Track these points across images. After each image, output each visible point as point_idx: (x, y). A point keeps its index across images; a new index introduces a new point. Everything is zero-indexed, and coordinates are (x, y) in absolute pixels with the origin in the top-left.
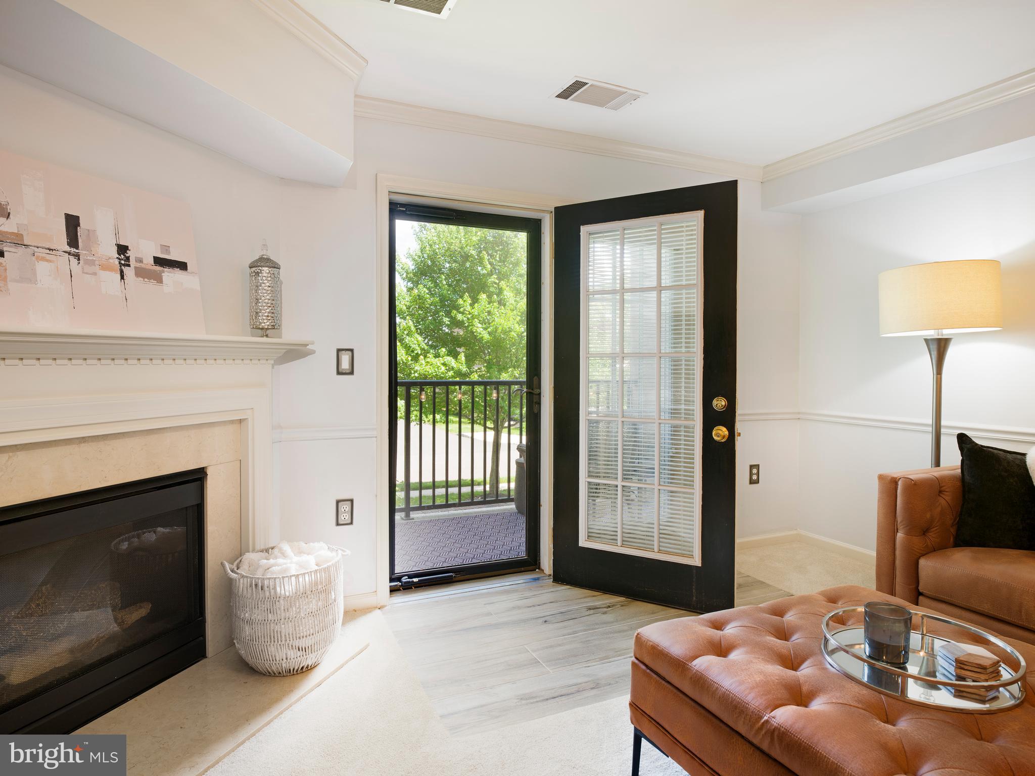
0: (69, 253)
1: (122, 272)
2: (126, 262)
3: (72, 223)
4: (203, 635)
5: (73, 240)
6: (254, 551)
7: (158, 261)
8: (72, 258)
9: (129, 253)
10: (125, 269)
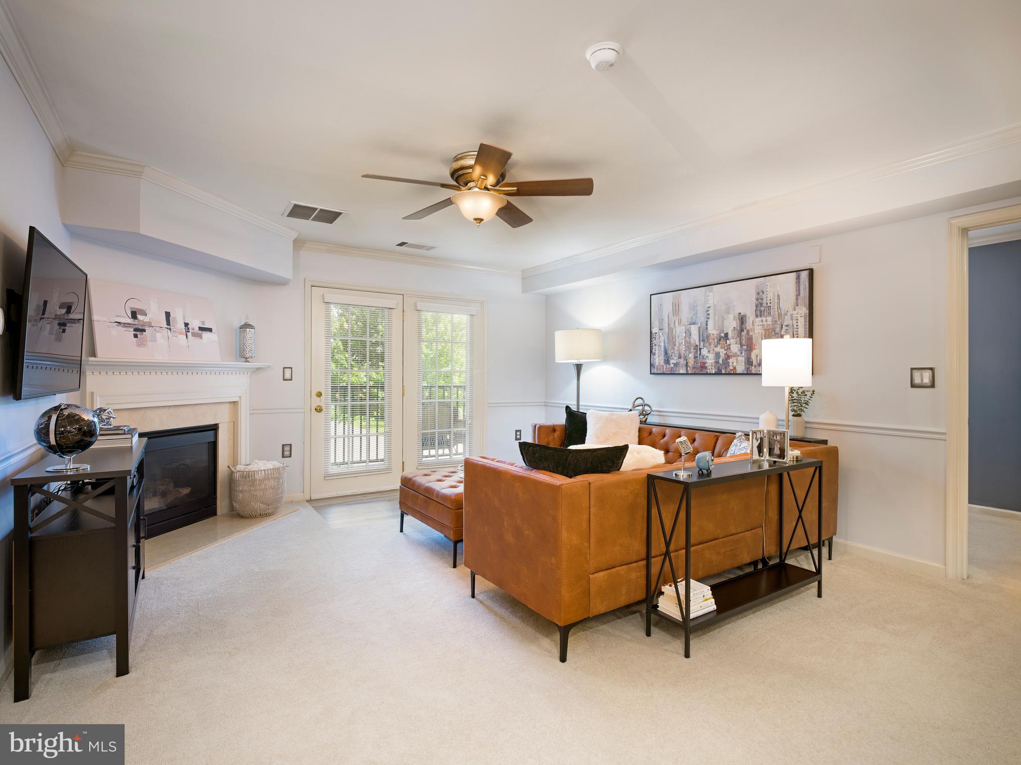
0: (167, 328)
1: (186, 334)
2: (188, 330)
3: (168, 315)
4: (216, 504)
5: (168, 323)
6: (240, 464)
7: (201, 329)
8: (168, 330)
9: (189, 326)
10: (188, 333)
